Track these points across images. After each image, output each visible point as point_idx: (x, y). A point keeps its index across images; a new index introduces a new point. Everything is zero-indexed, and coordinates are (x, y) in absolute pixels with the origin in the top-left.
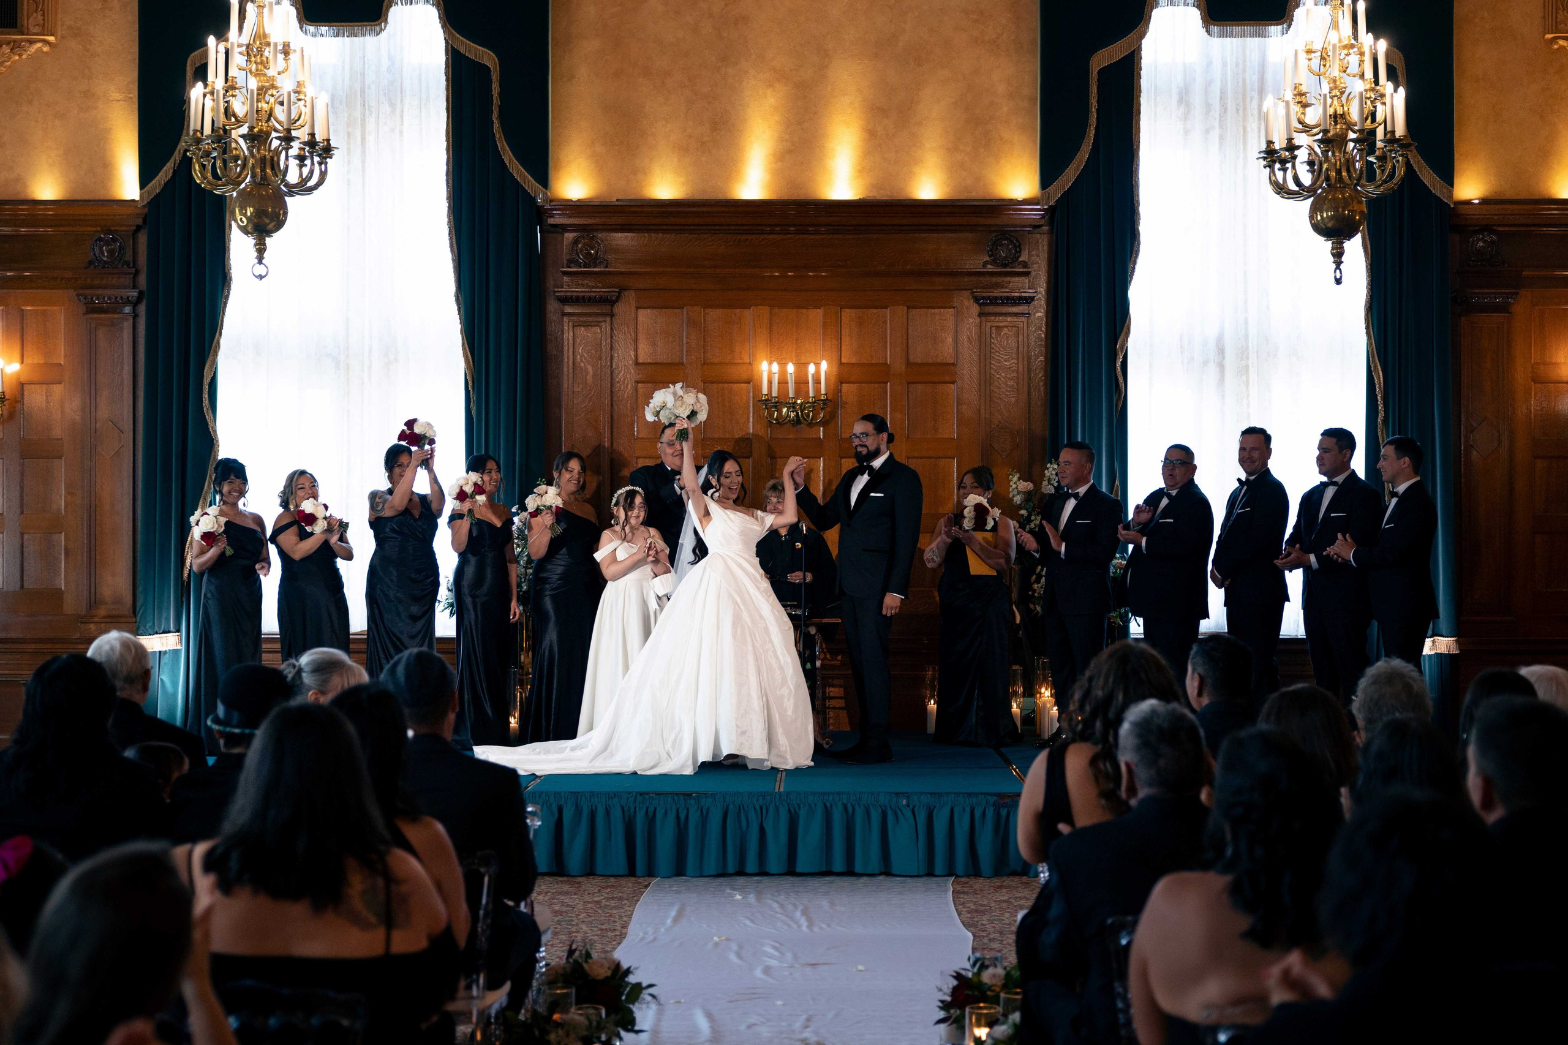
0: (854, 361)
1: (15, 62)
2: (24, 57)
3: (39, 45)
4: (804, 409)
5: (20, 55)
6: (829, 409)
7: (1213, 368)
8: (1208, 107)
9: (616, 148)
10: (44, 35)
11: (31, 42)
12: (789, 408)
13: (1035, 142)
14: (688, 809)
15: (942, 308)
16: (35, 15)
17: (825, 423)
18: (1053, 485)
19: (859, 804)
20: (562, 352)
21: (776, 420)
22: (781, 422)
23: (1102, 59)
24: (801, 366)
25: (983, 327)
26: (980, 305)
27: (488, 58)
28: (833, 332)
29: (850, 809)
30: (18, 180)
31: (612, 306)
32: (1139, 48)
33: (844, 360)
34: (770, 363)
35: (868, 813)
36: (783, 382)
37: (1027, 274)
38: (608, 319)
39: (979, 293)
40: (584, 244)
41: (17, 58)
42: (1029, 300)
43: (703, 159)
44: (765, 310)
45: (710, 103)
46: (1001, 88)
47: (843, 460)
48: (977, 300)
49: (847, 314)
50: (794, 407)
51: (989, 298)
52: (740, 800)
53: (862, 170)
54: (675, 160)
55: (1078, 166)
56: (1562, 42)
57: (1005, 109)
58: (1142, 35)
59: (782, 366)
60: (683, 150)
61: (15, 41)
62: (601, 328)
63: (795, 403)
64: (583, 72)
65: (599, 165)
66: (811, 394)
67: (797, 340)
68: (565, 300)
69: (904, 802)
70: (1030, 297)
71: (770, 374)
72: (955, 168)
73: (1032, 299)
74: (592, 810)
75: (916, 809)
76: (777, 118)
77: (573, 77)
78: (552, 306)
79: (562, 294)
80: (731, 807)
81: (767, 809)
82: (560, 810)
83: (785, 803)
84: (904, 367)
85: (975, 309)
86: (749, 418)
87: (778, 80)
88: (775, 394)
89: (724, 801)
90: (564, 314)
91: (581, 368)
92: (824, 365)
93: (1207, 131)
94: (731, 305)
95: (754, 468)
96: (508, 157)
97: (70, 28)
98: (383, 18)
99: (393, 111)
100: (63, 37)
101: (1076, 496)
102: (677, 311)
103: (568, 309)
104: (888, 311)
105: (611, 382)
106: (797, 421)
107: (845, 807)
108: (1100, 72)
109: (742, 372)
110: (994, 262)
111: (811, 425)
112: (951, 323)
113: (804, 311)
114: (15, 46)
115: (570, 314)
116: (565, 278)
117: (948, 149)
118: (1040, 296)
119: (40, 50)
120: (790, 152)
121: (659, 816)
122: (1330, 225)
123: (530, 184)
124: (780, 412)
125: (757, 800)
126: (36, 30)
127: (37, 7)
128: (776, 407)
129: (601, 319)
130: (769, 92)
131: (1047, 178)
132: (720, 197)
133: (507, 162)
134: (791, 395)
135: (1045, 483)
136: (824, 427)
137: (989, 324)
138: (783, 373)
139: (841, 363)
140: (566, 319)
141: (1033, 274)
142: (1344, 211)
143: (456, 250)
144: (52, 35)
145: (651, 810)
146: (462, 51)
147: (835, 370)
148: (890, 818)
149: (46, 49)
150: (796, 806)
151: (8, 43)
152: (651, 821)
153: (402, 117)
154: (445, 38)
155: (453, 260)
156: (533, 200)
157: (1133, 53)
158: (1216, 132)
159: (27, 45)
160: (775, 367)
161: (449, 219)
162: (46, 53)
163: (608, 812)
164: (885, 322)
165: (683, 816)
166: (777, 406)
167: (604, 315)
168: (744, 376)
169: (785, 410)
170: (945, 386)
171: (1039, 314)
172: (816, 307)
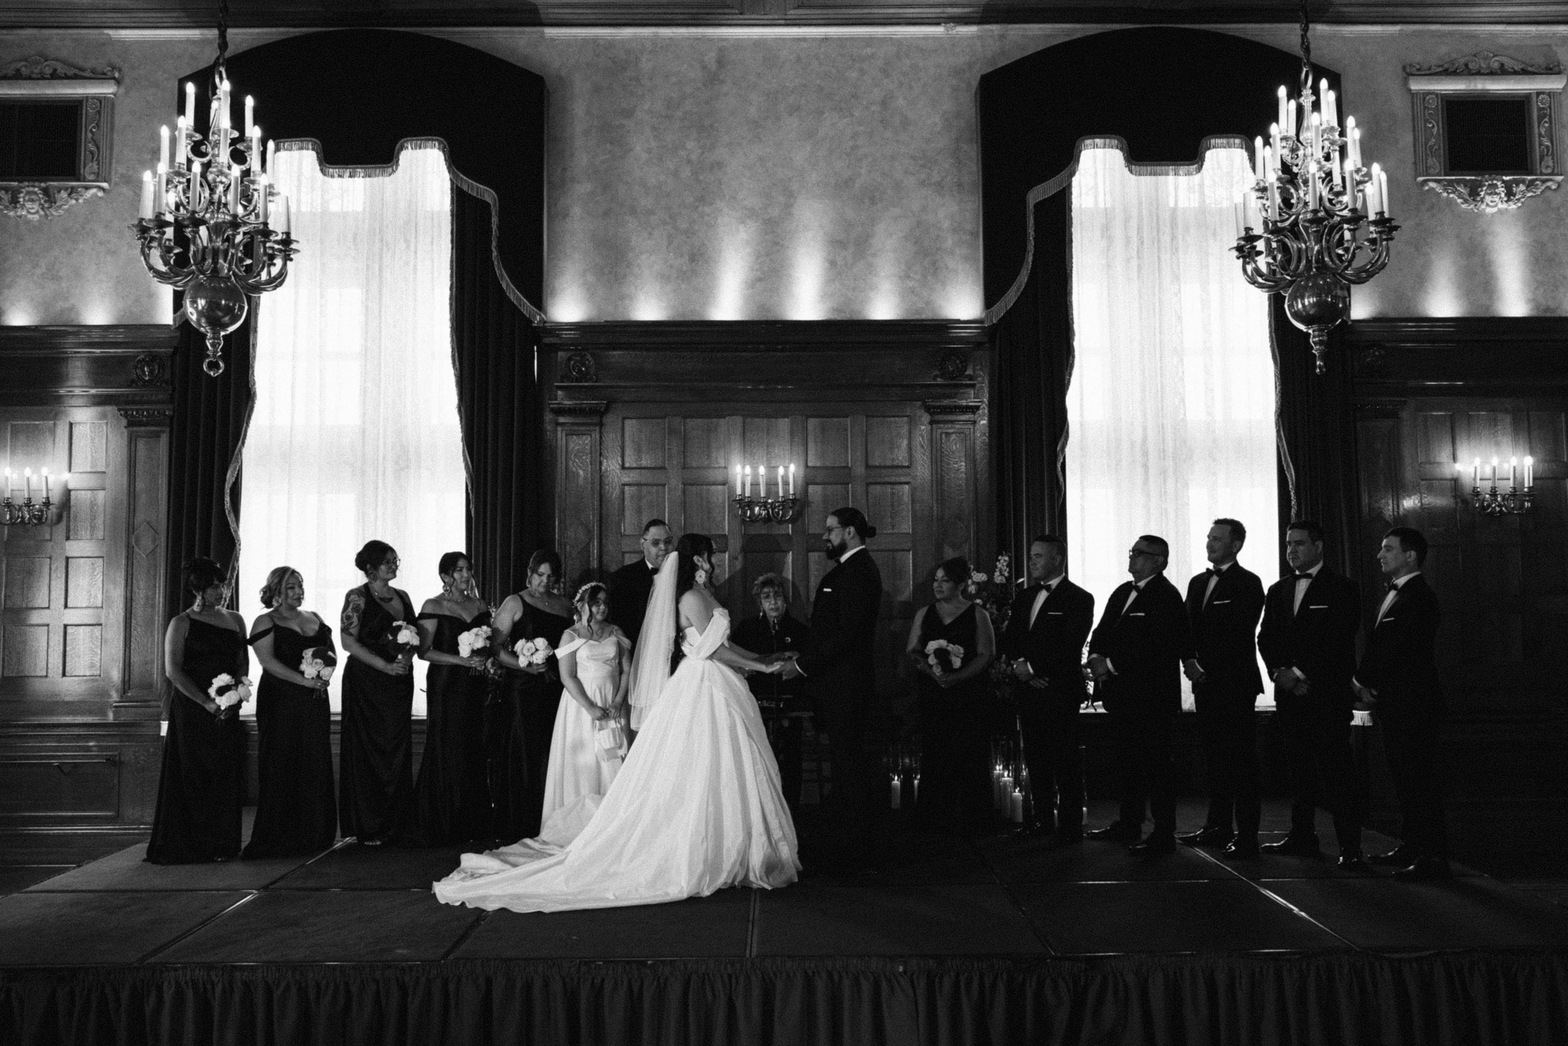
0: (818, 464)
1: (72, 206)
2: (81, 201)
3: (94, 191)
4: (775, 507)
5: (77, 200)
6: (796, 508)
7: (1139, 470)
8: (1128, 240)
9: (606, 277)
10: (98, 181)
11: (87, 188)
12: (760, 507)
13: (977, 270)
14: (642, 980)
15: (898, 416)
16: (91, 164)
17: (793, 520)
18: (1004, 575)
19: (847, 973)
20: (556, 458)
21: (749, 517)
22: (754, 519)
23: (1037, 195)
24: (772, 469)
25: (934, 434)
26: (931, 414)
27: (488, 195)
28: (800, 439)
29: (836, 977)
30: (72, 308)
31: (601, 417)
32: (1070, 186)
33: (810, 464)
34: (743, 467)
35: (857, 983)
36: (755, 484)
37: (973, 386)
38: (598, 428)
39: (930, 402)
40: (576, 362)
41: (74, 202)
42: (974, 409)
43: (683, 286)
44: (738, 420)
45: (688, 237)
46: (946, 224)
47: (810, 554)
48: (928, 409)
49: (812, 422)
50: (765, 506)
51: (939, 407)
52: (704, 967)
53: (825, 296)
54: (658, 288)
55: (1018, 289)
56: (1432, 185)
57: (950, 242)
58: (1073, 174)
59: (755, 469)
60: (664, 278)
61: (73, 188)
62: (591, 435)
63: (766, 502)
64: (576, 211)
65: (591, 293)
66: (781, 494)
67: (768, 446)
68: (560, 411)
69: (901, 969)
70: (975, 406)
71: (744, 476)
72: (907, 293)
73: (978, 408)
74: (527, 980)
75: (915, 977)
76: (748, 250)
77: (567, 215)
78: (548, 417)
79: (555, 406)
80: (694, 977)
81: (737, 978)
82: (489, 982)
83: (758, 972)
84: (863, 470)
85: (926, 418)
86: (724, 516)
87: (749, 217)
88: (747, 494)
89: (686, 968)
90: (558, 424)
91: (574, 473)
92: (792, 468)
93: (1128, 261)
94: (708, 416)
95: (730, 561)
96: (506, 282)
97: (122, 176)
98: (395, 161)
99: (408, 247)
100: (116, 184)
101: (1048, 588)
102: (659, 421)
103: (562, 420)
104: (849, 420)
105: (600, 484)
106: (768, 519)
107: (830, 975)
108: (1036, 206)
109: (716, 475)
110: (942, 376)
111: (781, 522)
112: (905, 430)
113: (773, 420)
114: (72, 191)
115: (562, 424)
116: (560, 392)
117: (900, 278)
118: (984, 405)
119: (95, 195)
120: (760, 280)
121: (608, 986)
122: (1311, 312)
123: (526, 307)
124: (752, 511)
125: (726, 968)
126: (92, 177)
127: (93, 158)
128: (749, 506)
129: (592, 428)
130: (741, 228)
131: (990, 299)
132: (697, 318)
133: (504, 286)
134: (762, 495)
135: (997, 574)
136: (792, 524)
137: (939, 431)
138: (755, 475)
139: (807, 466)
140: (559, 429)
141: (978, 386)
142: (1327, 296)
143: (458, 366)
144: (105, 181)
145: (598, 981)
146: (465, 188)
147: (801, 473)
148: (884, 985)
149: (100, 194)
150: (772, 975)
151: (66, 189)
152: (598, 993)
153: (416, 252)
154: (451, 180)
155: (455, 375)
156: (530, 322)
157: (1064, 189)
158: (1134, 263)
159: (84, 190)
160: (748, 470)
161: (452, 339)
162: (100, 198)
163: (546, 985)
164: (846, 430)
165: (636, 989)
166: (750, 504)
167: (595, 425)
168: (720, 478)
169: (757, 509)
170: (901, 486)
171: (983, 422)
172: (784, 417)
